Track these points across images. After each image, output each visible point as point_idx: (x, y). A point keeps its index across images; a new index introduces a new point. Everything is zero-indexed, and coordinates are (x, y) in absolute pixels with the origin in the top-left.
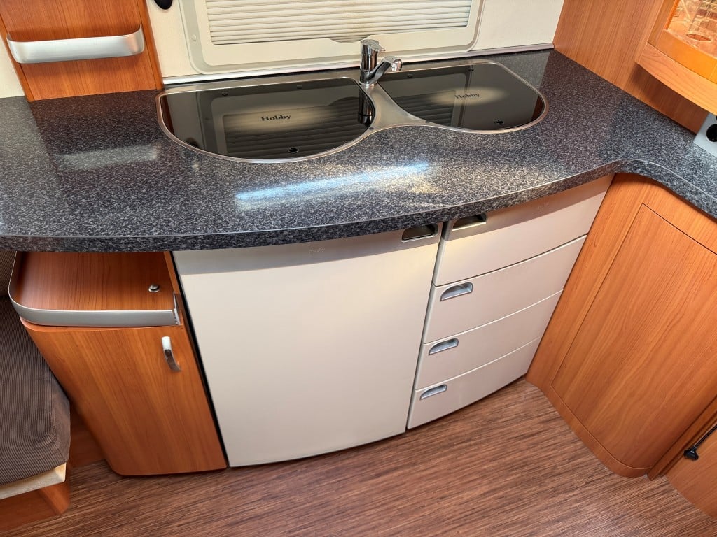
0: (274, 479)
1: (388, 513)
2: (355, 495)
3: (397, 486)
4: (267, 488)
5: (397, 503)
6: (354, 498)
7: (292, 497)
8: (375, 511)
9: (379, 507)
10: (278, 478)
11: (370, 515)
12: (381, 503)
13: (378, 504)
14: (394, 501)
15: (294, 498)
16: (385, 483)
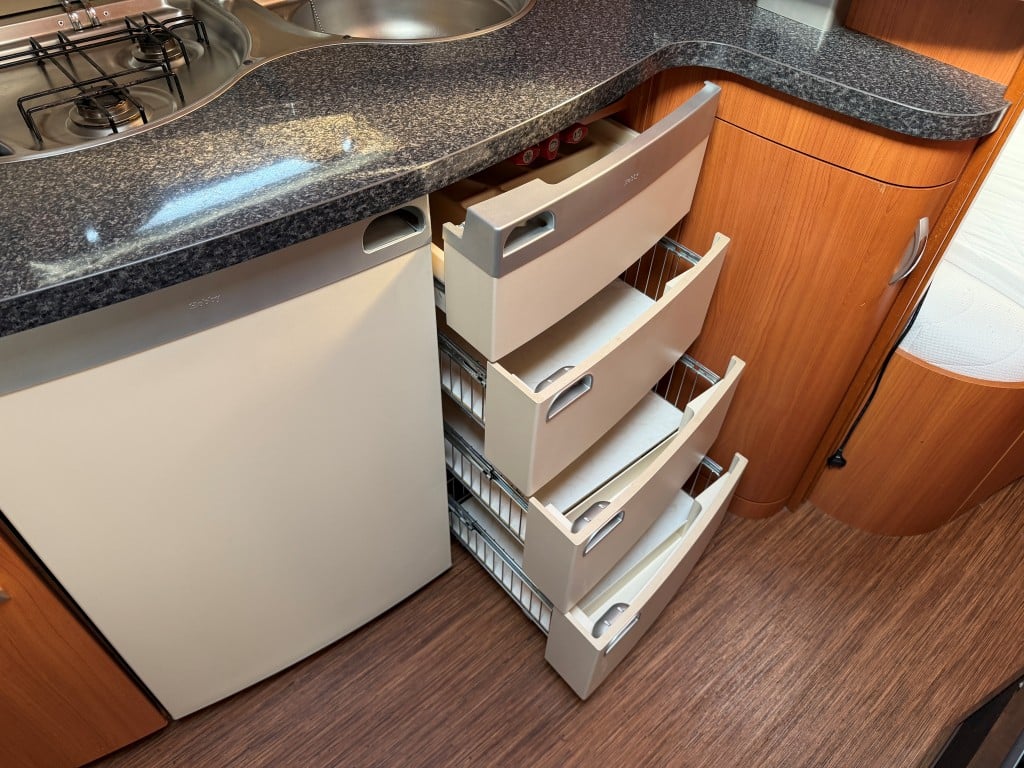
0: (258, 711)
1: (457, 692)
2: (399, 685)
3: (460, 645)
4: (251, 729)
5: (465, 672)
6: (398, 689)
7: (299, 727)
8: (436, 696)
9: (440, 688)
10: (266, 705)
11: (431, 706)
12: (441, 682)
13: (439, 685)
14: (461, 670)
15: (303, 727)
16: (440, 649)
